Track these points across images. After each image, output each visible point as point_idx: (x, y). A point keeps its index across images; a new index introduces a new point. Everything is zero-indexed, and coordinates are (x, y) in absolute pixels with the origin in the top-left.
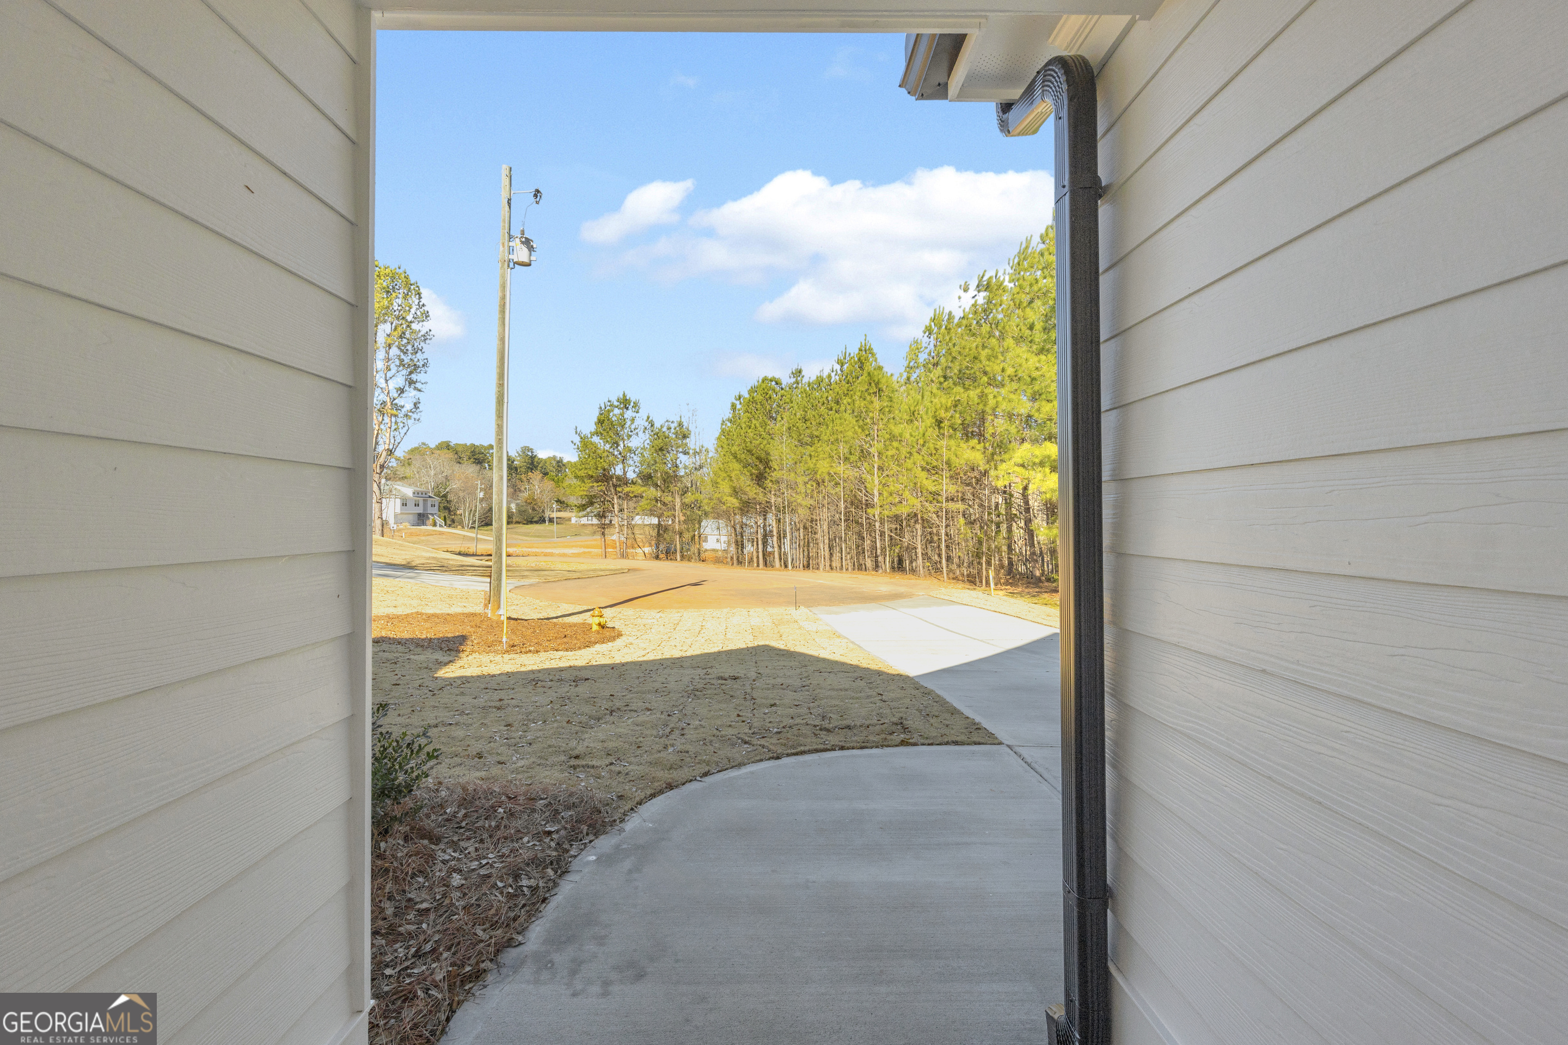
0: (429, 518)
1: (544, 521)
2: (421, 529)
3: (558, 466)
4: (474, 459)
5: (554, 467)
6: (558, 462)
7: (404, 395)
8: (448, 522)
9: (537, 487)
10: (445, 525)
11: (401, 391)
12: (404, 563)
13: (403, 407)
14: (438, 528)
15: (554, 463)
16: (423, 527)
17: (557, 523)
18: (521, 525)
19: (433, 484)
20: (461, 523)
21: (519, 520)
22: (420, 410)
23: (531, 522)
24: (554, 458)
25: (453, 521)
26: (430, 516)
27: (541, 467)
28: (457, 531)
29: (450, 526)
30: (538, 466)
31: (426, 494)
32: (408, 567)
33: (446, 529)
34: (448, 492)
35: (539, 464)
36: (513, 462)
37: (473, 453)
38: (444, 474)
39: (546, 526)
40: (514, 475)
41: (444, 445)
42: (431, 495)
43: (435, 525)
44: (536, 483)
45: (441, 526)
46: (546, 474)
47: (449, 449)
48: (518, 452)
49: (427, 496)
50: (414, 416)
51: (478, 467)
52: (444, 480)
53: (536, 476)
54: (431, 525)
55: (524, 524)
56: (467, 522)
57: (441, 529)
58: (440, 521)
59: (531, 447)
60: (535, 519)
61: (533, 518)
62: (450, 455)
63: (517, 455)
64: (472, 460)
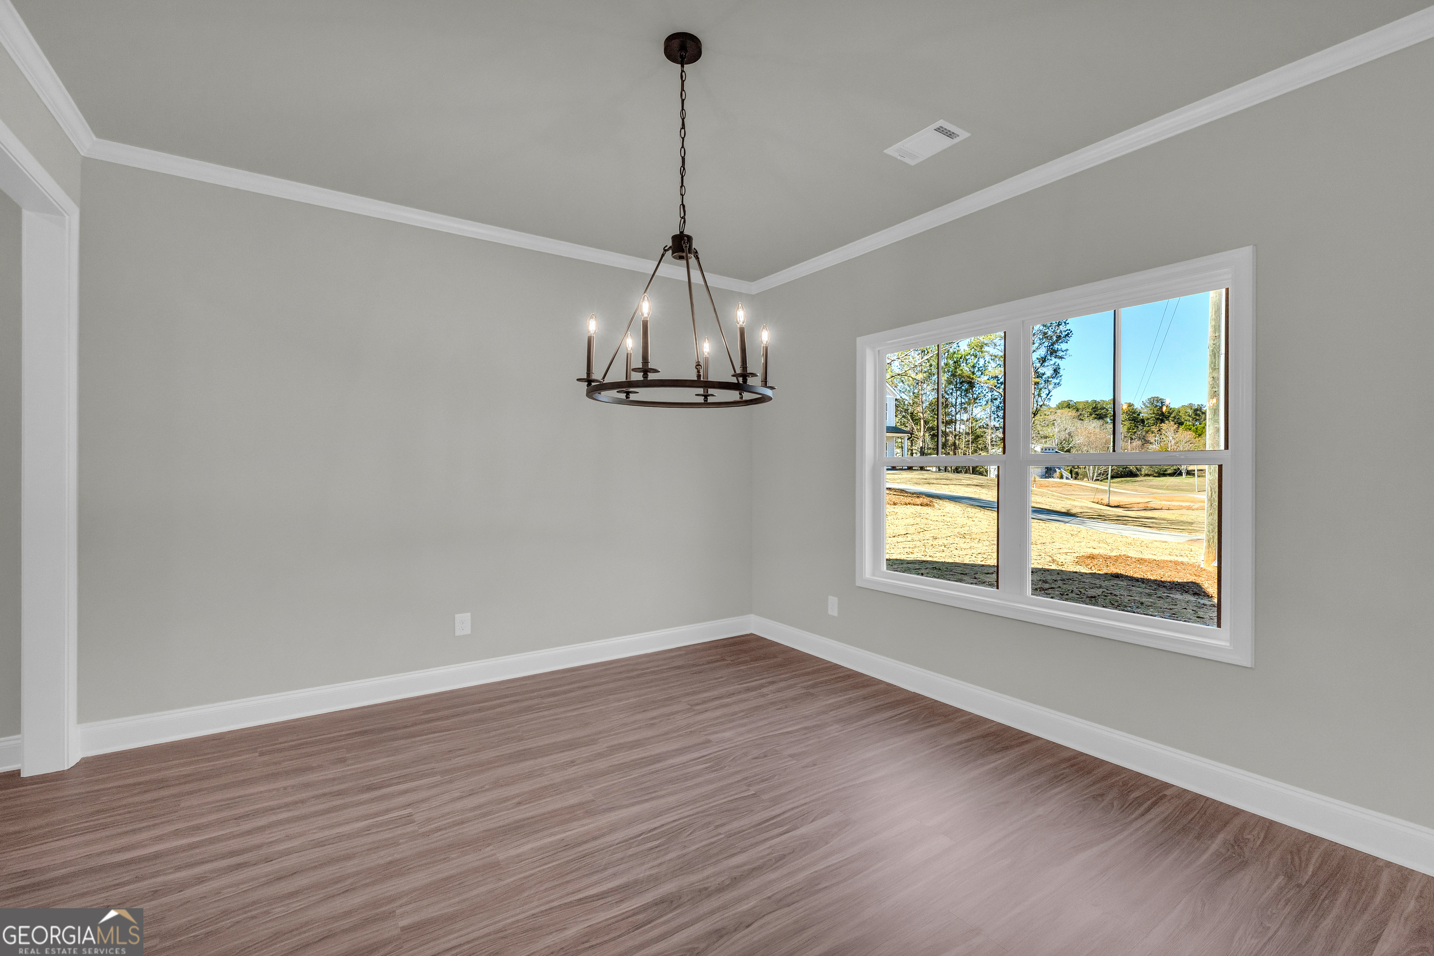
0: (1056, 471)
1: (1180, 474)
2: (1049, 482)
3: (1196, 415)
4: (1096, 414)
5: (1189, 416)
6: (1196, 410)
7: (1046, 364)
8: (1074, 475)
9: (1171, 438)
10: (1072, 477)
11: (1043, 360)
12: (1063, 510)
13: (1044, 374)
14: (1064, 480)
15: (1190, 412)
16: (1050, 479)
17: (1199, 476)
18: (1151, 478)
19: (1056, 441)
20: (1085, 475)
21: (1149, 473)
22: (1061, 375)
23: (1164, 475)
24: (1190, 406)
25: (1077, 474)
26: (1057, 470)
27: (1174, 417)
28: (1084, 483)
29: (1076, 478)
30: (1169, 417)
31: (1053, 450)
32: (1068, 514)
33: (1072, 481)
34: (1071, 447)
35: (1171, 414)
36: (1139, 415)
37: (1095, 409)
38: (1067, 432)
39: (1184, 479)
40: (1140, 427)
41: (1065, 405)
42: (1057, 450)
43: (1062, 477)
44: (1170, 434)
45: (1067, 478)
46: (1181, 424)
47: (1069, 408)
48: (1144, 404)
49: (1054, 451)
50: (1055, 381)
51: (1100, 422)
52: (1067, 436)
53: (1168, 427)
54: (1058, 478)
55: (1155, 476)
56: (1091, 475)
57: (1068, 481)
58: (1066, 474)
59: (1161, 397)
60: (1169, 472)
61: (1166, 471)
62: (1073, 413)
63: (1143, 407)
64: (1093, 416)
